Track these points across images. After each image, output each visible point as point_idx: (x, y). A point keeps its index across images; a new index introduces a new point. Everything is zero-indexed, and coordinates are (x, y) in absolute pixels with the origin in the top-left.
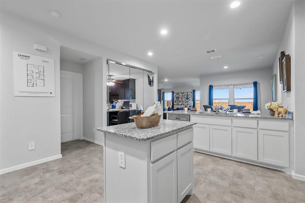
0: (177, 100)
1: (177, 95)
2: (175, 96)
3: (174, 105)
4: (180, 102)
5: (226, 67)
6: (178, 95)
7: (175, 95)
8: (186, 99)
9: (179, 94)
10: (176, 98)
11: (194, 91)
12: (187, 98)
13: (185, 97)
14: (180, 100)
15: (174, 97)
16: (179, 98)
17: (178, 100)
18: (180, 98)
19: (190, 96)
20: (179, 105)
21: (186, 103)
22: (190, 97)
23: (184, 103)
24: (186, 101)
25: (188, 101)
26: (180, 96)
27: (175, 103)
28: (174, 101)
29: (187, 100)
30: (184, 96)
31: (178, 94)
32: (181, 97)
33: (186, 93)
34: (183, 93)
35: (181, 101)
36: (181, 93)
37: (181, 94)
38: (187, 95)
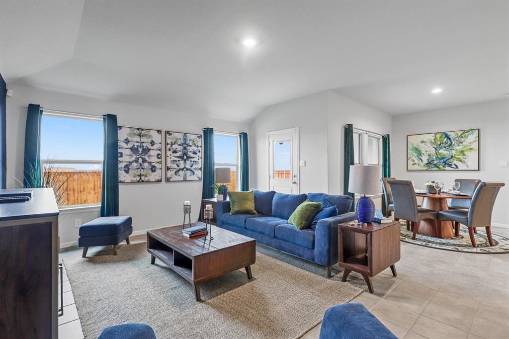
0: (136, 161)
1: (137, 139)
2: (127, 141)
3: (122, 182)
4: (153, 169)
5: (437, 91)
6: (140, 135)
7: (122, 135)
8: (181, 157)
9: (150, 137)
10: (134, 150)
11: (208, 133)
12: (185, 154)
13: (175, 152)
14: (154, 159)
15: (121, 144)
16: (146, 151)
17: (144, 161)
18: (153, 153)
19: (195, 148)
20: (149, 182)
21: (181, 173)
22: (195, 153)
23: (169, 173)
24: (182, 166)
25: (188, 166)
26: (152, 143)
27: (122, 176)
28: (121, 165)
29: (182, 162)
30: (172, 145)
31: (141, 132)
32: (155, 147)
33: (181, 136)
34: (168, 133)
35: (158, 166)
36: (159, 132)
37: (157, 138)
38: (185, 145)
